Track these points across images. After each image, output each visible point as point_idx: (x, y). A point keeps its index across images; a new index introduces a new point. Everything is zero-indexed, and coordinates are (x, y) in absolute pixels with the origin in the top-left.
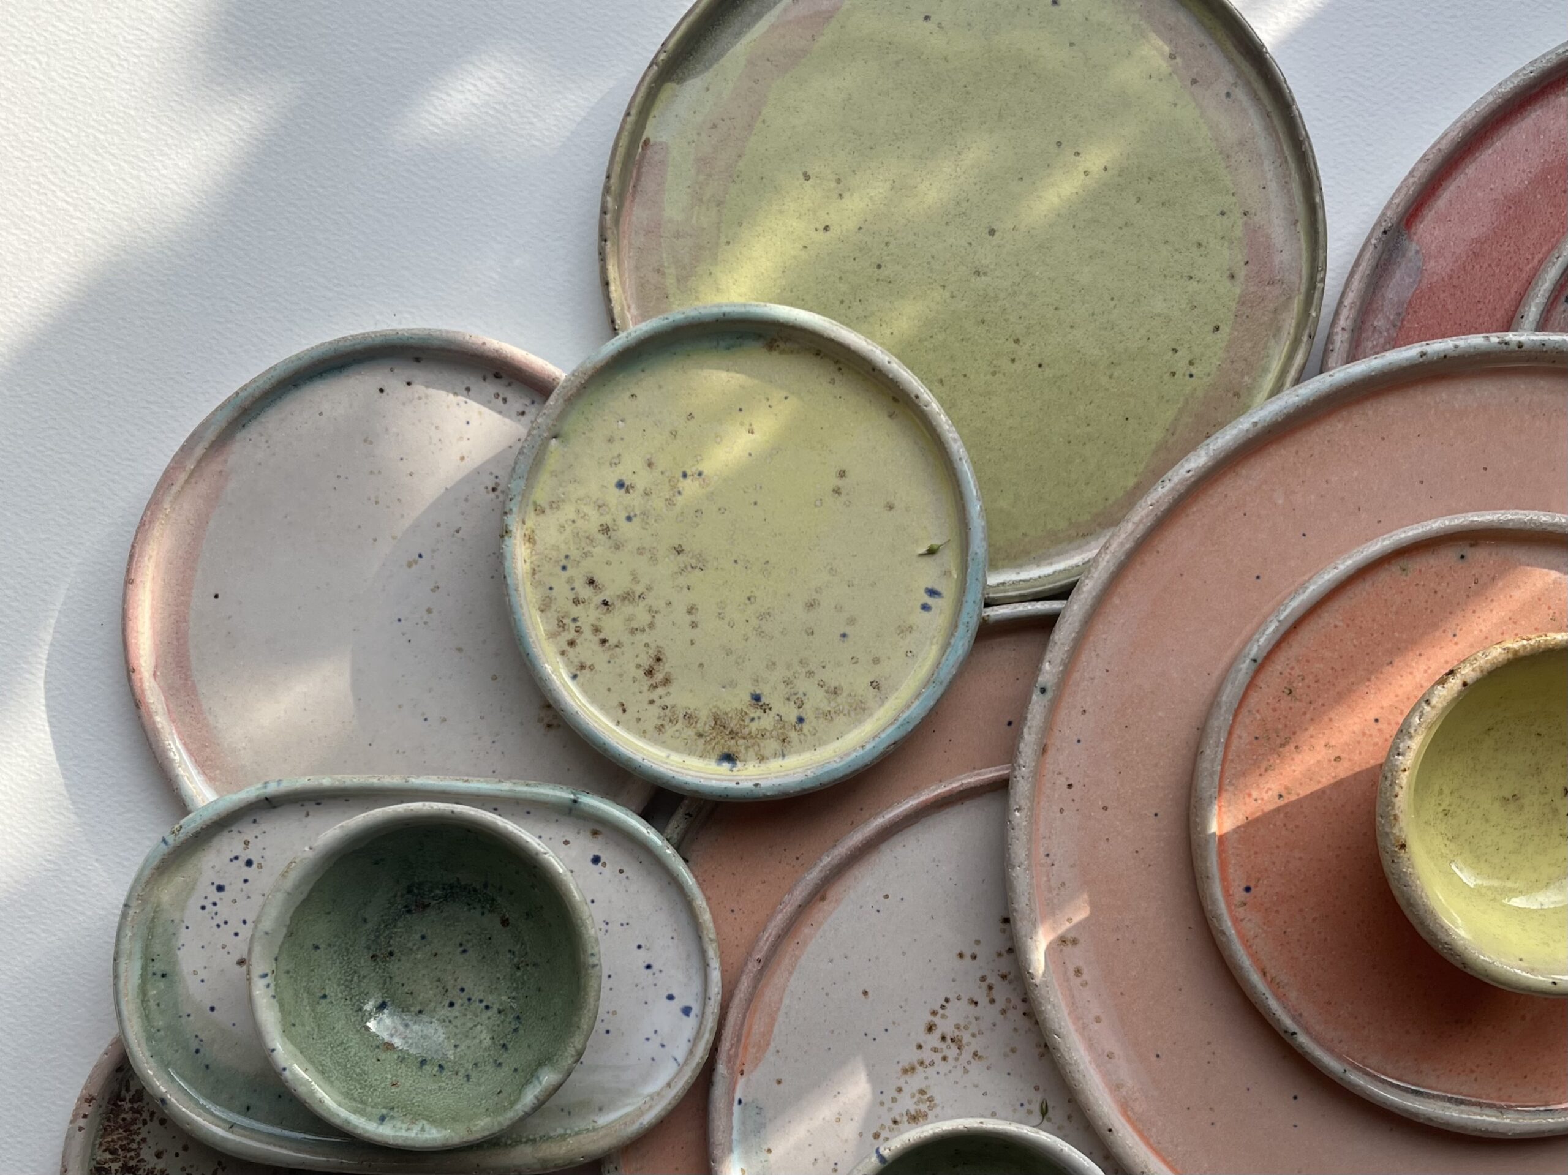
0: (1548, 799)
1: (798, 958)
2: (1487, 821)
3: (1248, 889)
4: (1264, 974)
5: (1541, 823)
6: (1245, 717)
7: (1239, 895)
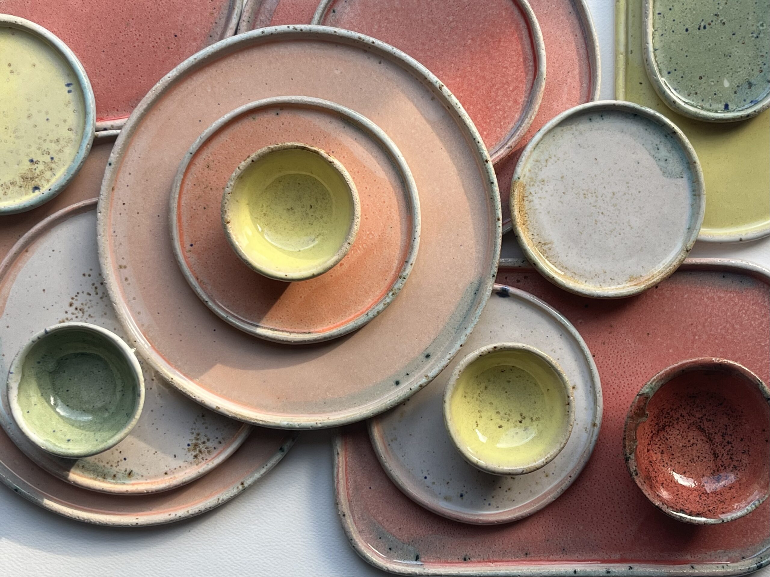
0: (304, 209)
1: (16, 276)
2: (281, 218)
3: (191, 245)
4: (197, 279)
5: (302, 219)
6: (190, 176)
7: (188, 247)
